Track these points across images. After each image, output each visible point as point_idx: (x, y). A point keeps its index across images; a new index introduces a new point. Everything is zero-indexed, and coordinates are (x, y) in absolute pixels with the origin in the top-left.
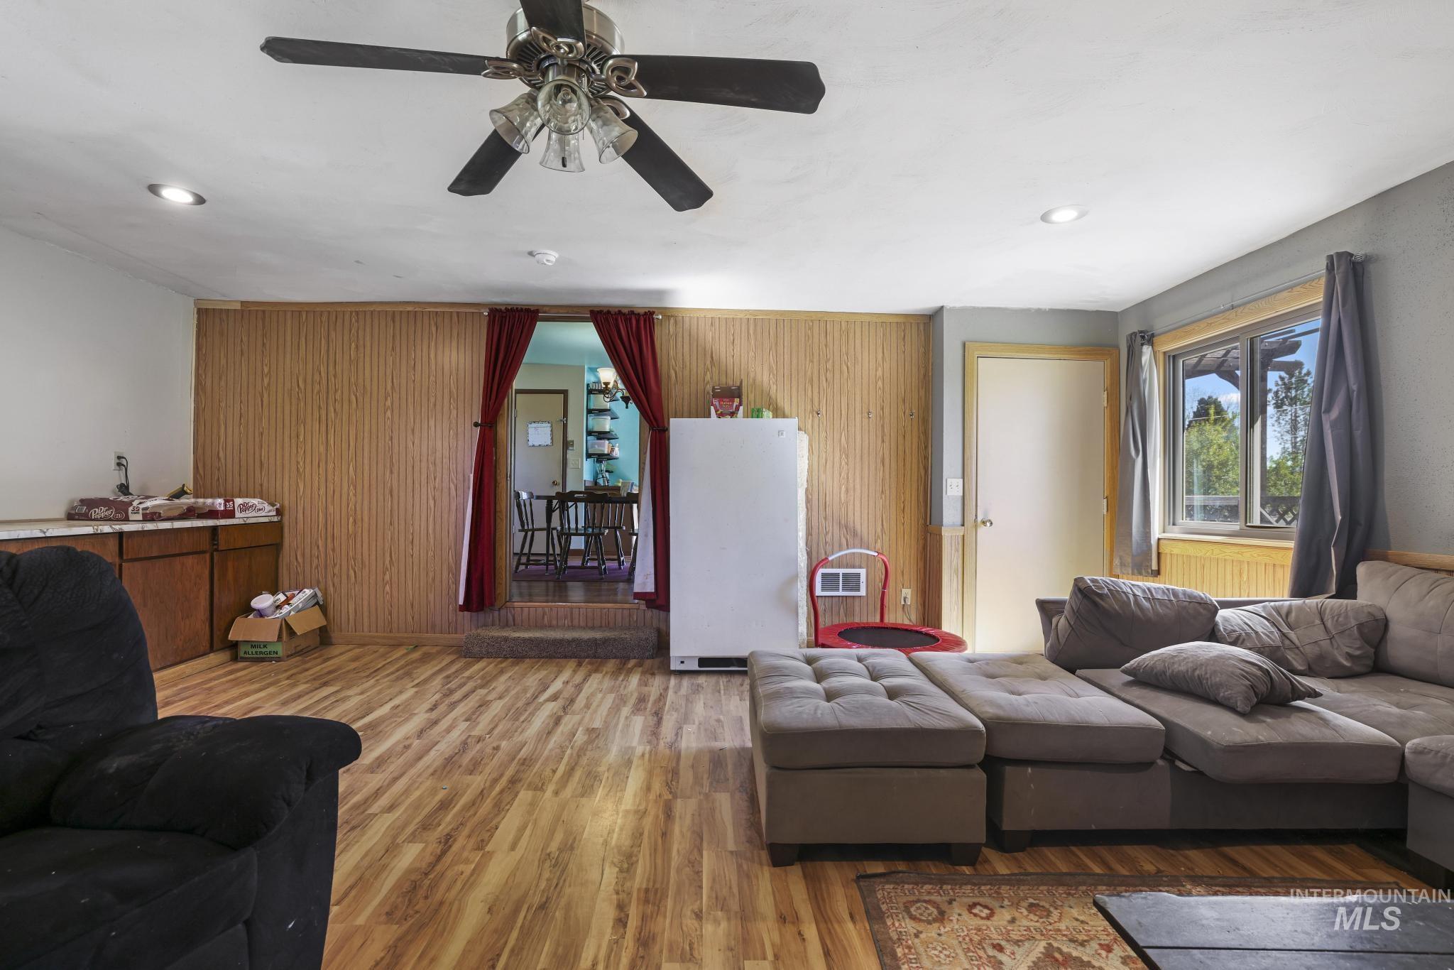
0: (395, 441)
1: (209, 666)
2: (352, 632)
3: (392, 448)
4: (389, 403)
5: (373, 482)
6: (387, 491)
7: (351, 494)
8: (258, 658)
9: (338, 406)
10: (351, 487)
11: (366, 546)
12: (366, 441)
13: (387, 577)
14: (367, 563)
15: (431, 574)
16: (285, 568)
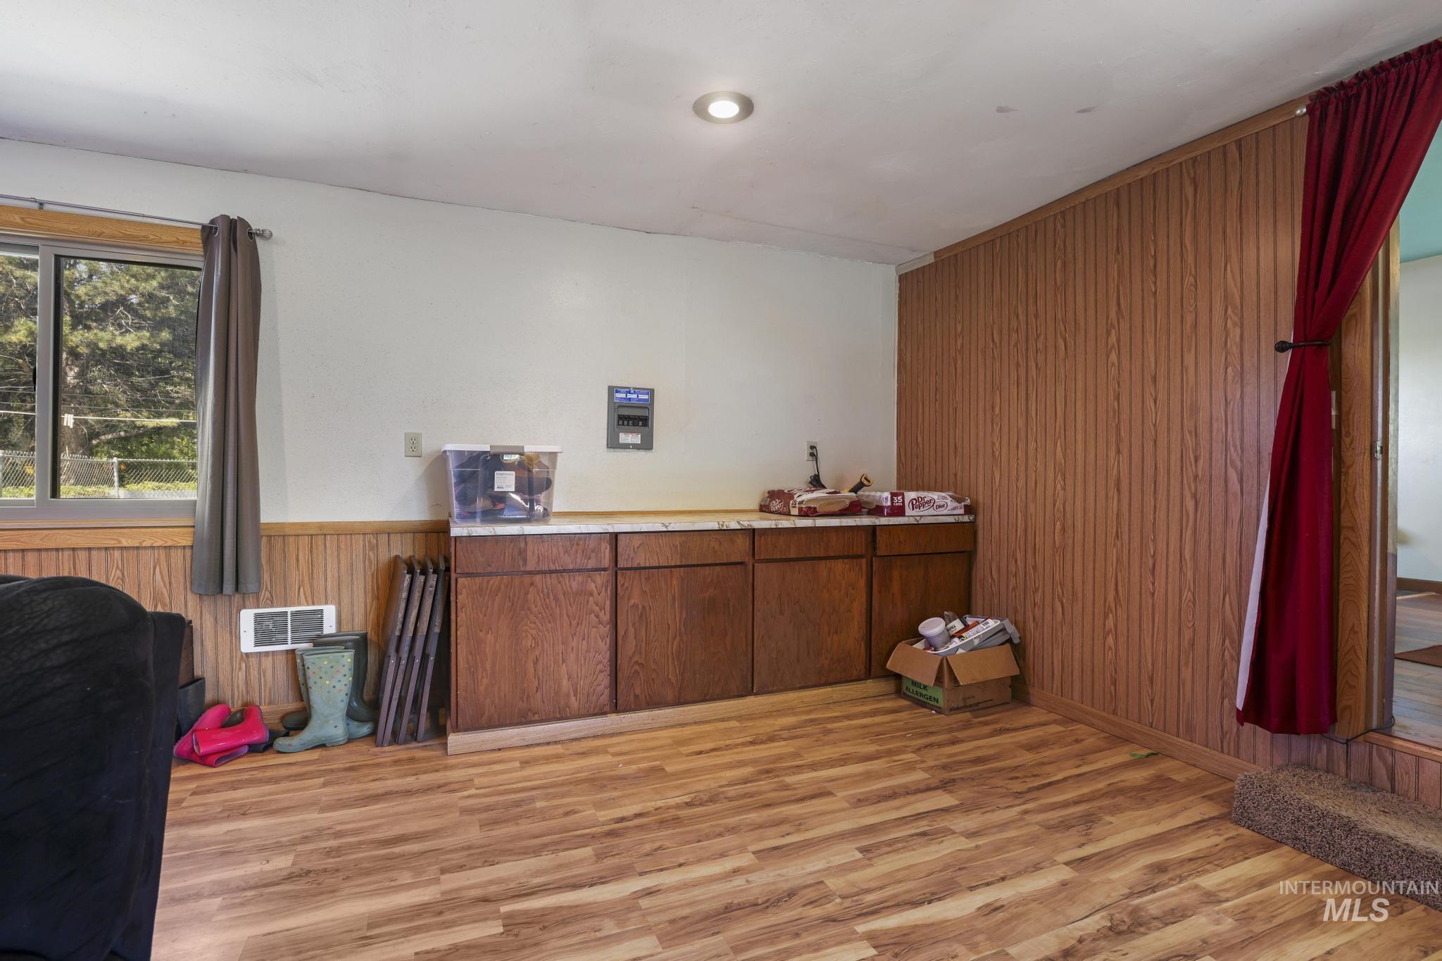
0: (1124, 399)
1: (865, 695)
2: (1057, 694)
3: (1118, 412)
4: (1113, 339)
5: (1090, 469)
6: (1112, 484)
7: (1059, 487)
8: (919, 701)
9: (1040, 358)
10: (1059, 477)
11: (1078, 568)
12: (1079, 404)
13: (1110, 623)
14: (1080, 595)
15: (1187, 634)
16: (978, 585)
